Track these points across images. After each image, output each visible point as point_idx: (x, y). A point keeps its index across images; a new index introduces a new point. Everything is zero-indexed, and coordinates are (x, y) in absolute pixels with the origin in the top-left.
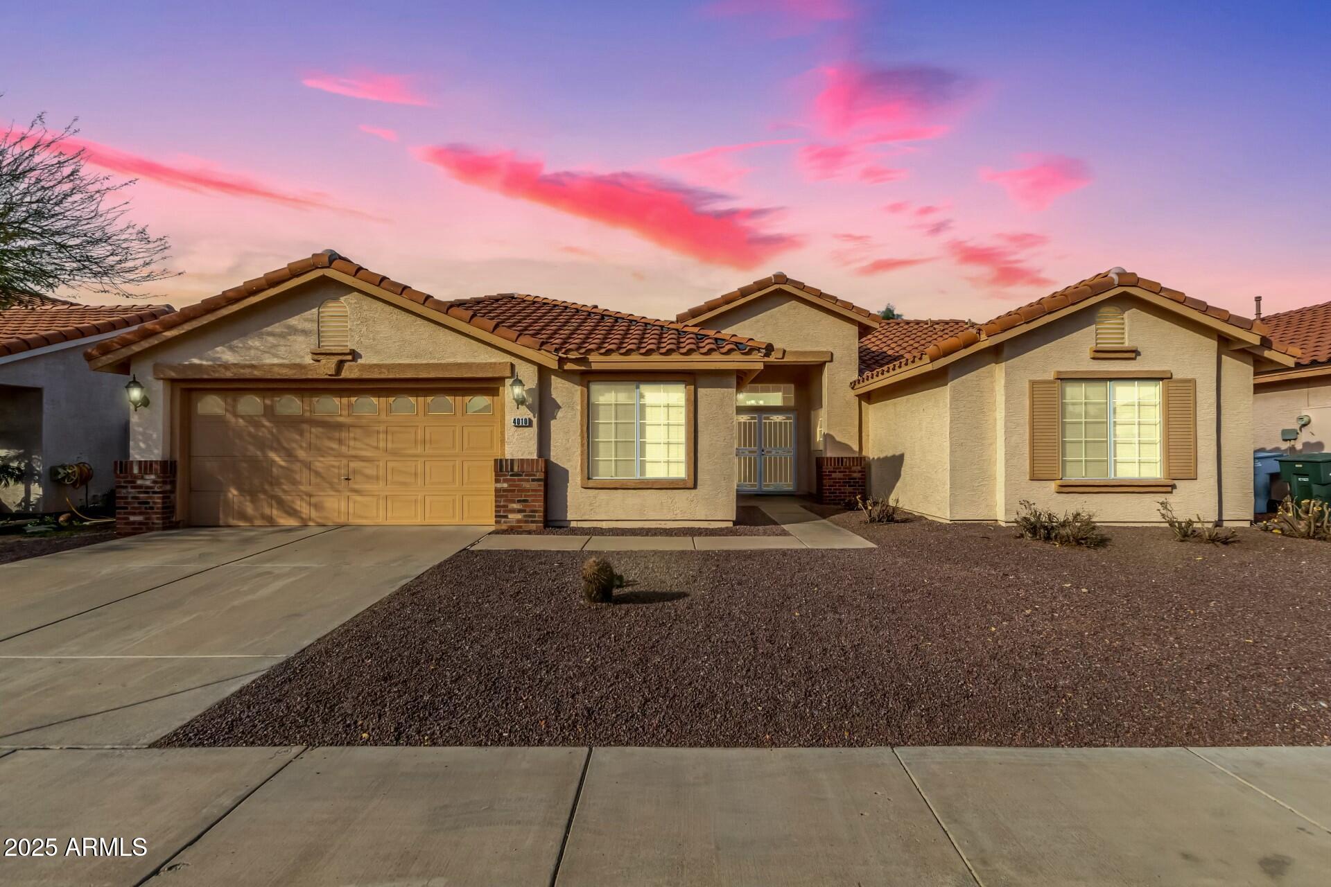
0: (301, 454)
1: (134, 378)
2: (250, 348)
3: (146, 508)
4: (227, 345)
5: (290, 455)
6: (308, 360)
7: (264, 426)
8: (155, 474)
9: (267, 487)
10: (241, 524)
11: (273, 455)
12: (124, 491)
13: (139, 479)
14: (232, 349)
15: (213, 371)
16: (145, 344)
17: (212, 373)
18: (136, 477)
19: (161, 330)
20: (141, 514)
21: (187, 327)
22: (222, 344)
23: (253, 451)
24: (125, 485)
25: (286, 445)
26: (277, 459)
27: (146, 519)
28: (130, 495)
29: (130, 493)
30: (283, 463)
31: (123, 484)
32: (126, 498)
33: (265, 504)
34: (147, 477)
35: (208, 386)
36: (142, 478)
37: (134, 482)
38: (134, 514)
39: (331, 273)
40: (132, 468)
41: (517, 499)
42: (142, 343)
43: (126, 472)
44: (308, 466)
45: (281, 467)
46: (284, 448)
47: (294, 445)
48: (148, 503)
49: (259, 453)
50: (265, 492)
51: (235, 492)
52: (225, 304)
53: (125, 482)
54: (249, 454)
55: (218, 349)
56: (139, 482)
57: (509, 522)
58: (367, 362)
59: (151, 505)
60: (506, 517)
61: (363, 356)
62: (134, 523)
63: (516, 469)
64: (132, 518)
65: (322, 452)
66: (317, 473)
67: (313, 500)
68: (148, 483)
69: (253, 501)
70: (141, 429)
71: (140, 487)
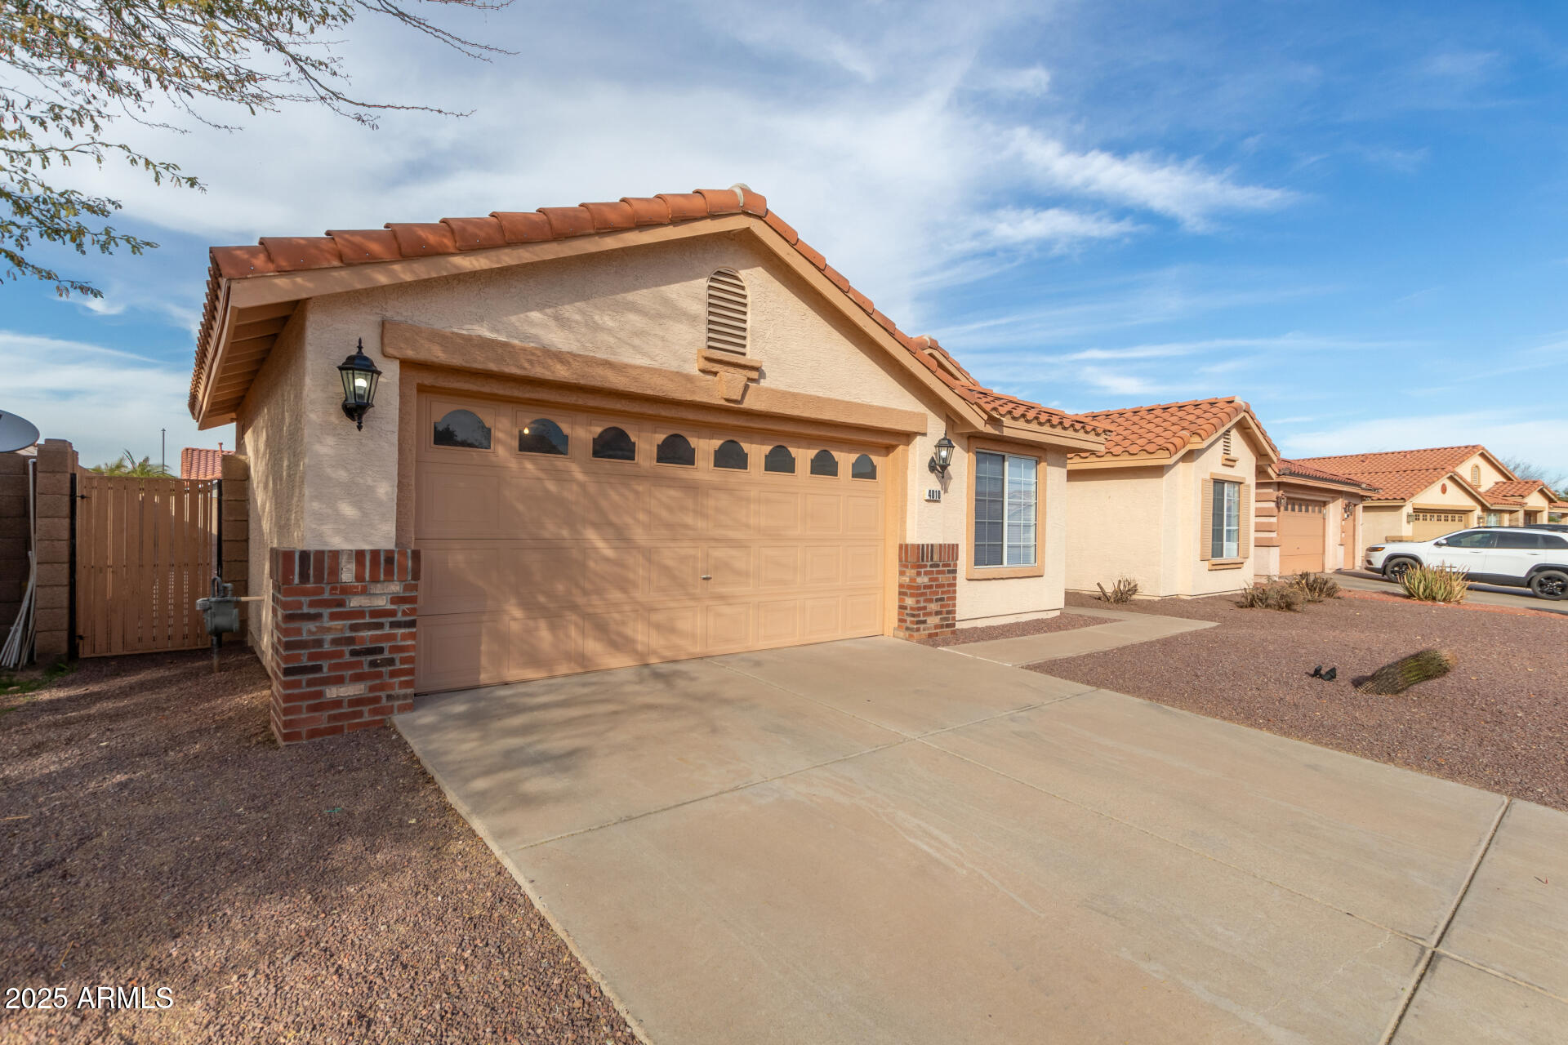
0: (639, 536)
1: (360, 348)
2: (597, 328)
3: (373, 664)
4: (548, 311)
5: (621, 537)
6: (693, 369)
7: (573, 480)
8: (400, 581)
9: (580, 600)
10: (529, 674)
11: (592, 536)
12: (312, 626)
13: (356, 594)
14: (562, 322)
15: (530, 362)
16: (404, 273)
17: (526, 365)
18: (347, 590)
19: (452, 250)
20: (358, 678)
21: (509, 258)
22: (540, 307)
23: (551, 529)
24: (313, 611)
25: (613, 518)
26: (600, 544)
27: (372, 689)
28: (328, 637)
29: (329, 629)
30: (609, 552)
31: (305, 610)
32: (319, 643)
33: (573, 632)
34: (378, 588)
35: (517, 392)
36: (364, 592)
37: (341, 603)
38: (339, 681)
39: (758, 228)
40: (335, 571)
41: (935, 598)
42: (397, 267)
43: (319, 578)
44: (648, 554)
45: (607, 560)
46: (611, 524)
47: (629, 520)
48: (381, 650)
49: (565, 533)
50: (574, 607)
51: (517, 613)
52: (592, 231)
53: (312, 604)
54: (546, 535)
55: (535, 315)
56: (355, 602)
57: (928, 629)
58: (773, 386)
59: (386, 655)
60: (924, 622)
61: (767, 375)
62: (337, 703)
63: (936, 557)
64: (332, 693)
65: (675, 530)
66: (666, 570)
67: (656, 617)
68: (382, 603)
69: (553, 628)
70: (342, 475)
71: (359, 613)
